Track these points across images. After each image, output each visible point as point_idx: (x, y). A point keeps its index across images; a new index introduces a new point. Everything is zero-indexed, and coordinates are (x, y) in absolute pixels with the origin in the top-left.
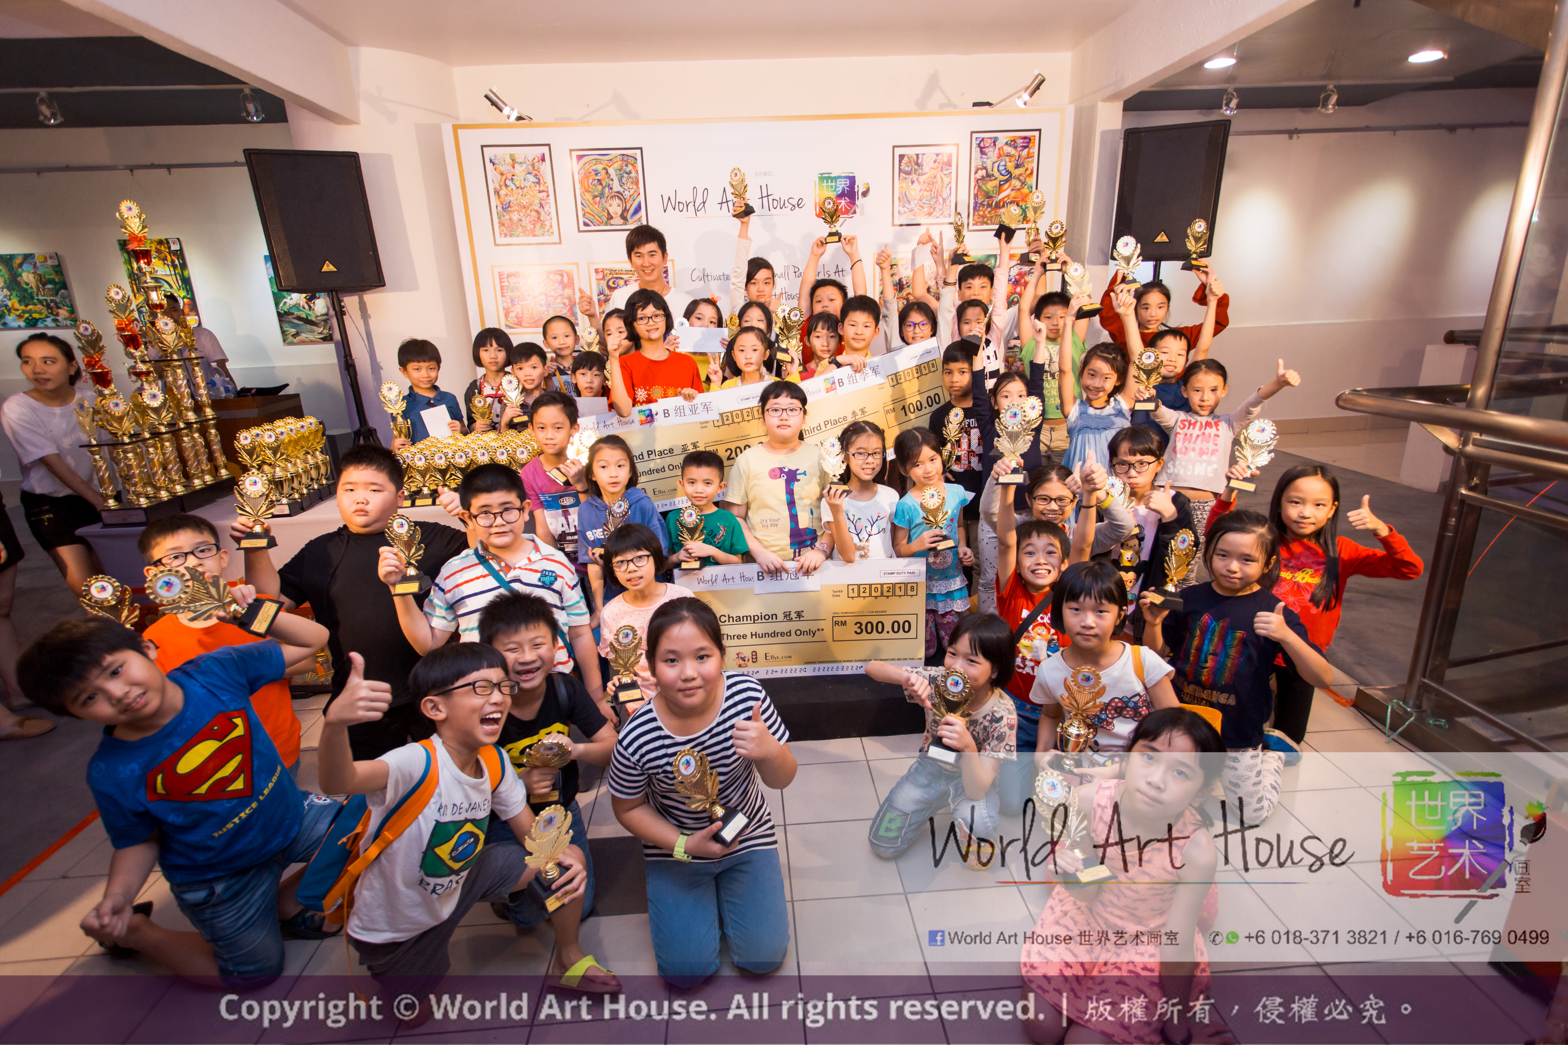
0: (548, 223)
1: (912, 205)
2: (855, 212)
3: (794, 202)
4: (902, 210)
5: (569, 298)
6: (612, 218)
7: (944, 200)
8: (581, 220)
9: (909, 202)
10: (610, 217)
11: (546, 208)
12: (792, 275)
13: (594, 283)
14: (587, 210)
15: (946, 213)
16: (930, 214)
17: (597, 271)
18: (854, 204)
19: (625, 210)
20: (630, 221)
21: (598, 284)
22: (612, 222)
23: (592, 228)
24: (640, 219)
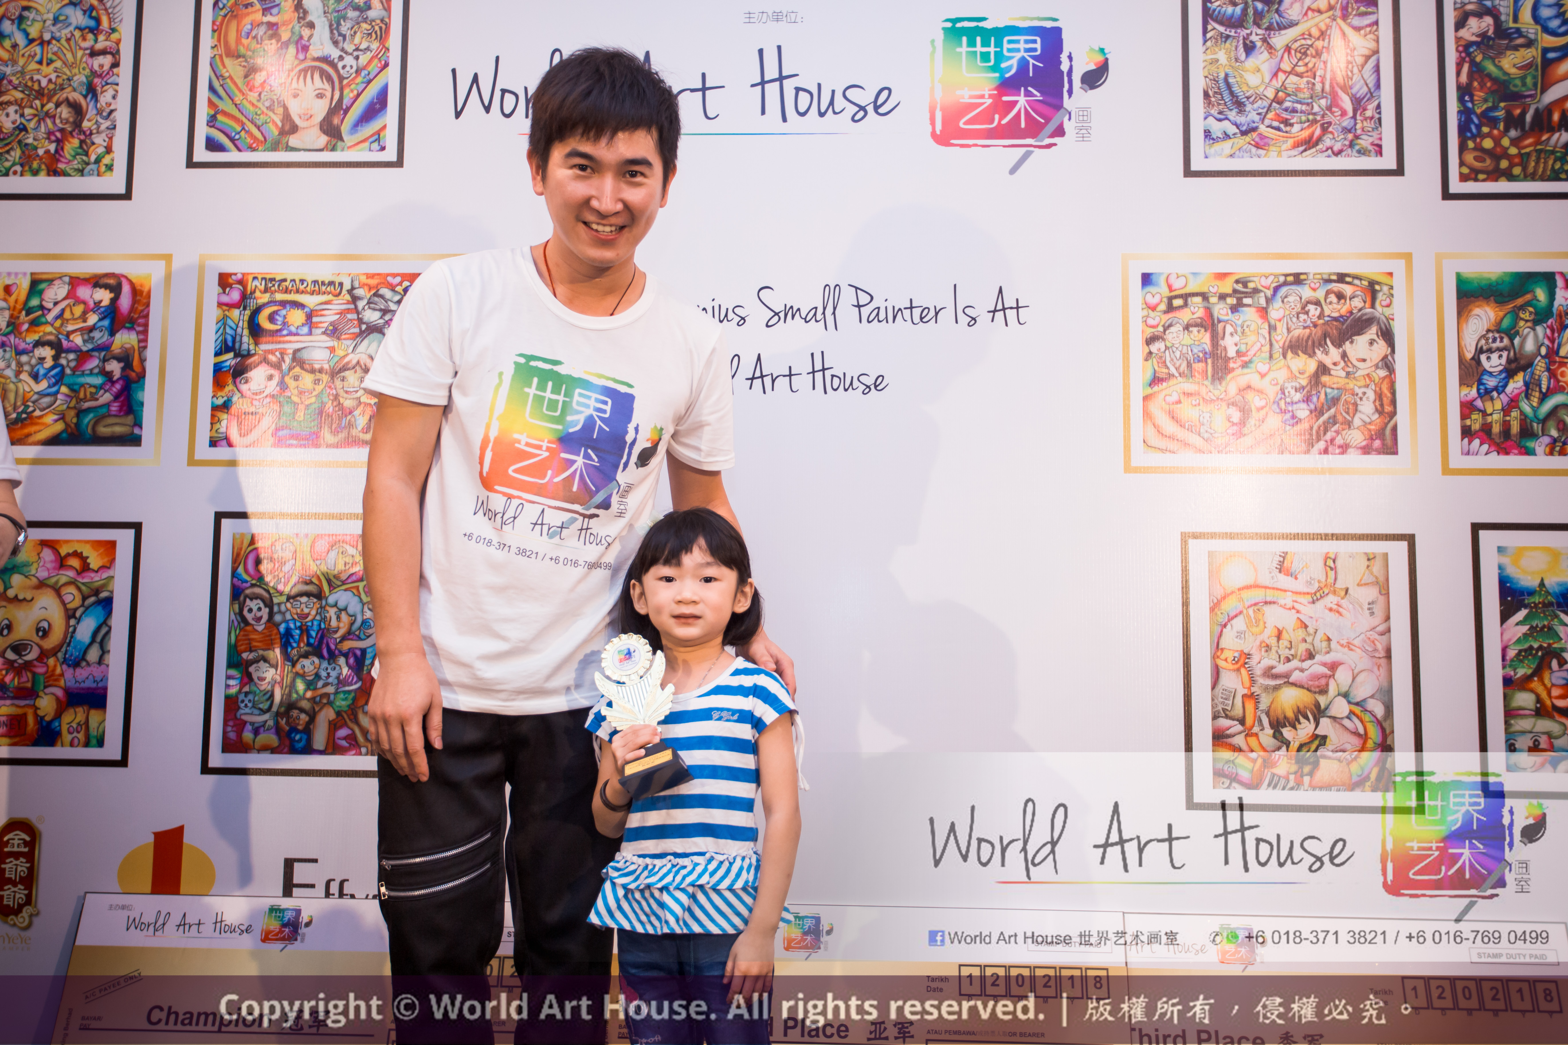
0: (99, 140)
1: (1251, 115)
2: (1060, 132)
3: (865, 98)
4: (1217, 128)
5: (125, 358)
6: (294, 129)
7: (1358, 104)
8: (202, 131)
9: (1239, 105)
10: (290, 128)
11: (105, 98)
12: (847, 311)
13: (212, 314)
14: (226, 105)
15: (1365, 142)
16: (1309, 144)
17: (224, 281)
18: (1058, 106)
19: (338, 109)
20: (349, 139)
21: (223, 321)
22: (293, 141)
23: (233, 156)
24: (378, 136)
